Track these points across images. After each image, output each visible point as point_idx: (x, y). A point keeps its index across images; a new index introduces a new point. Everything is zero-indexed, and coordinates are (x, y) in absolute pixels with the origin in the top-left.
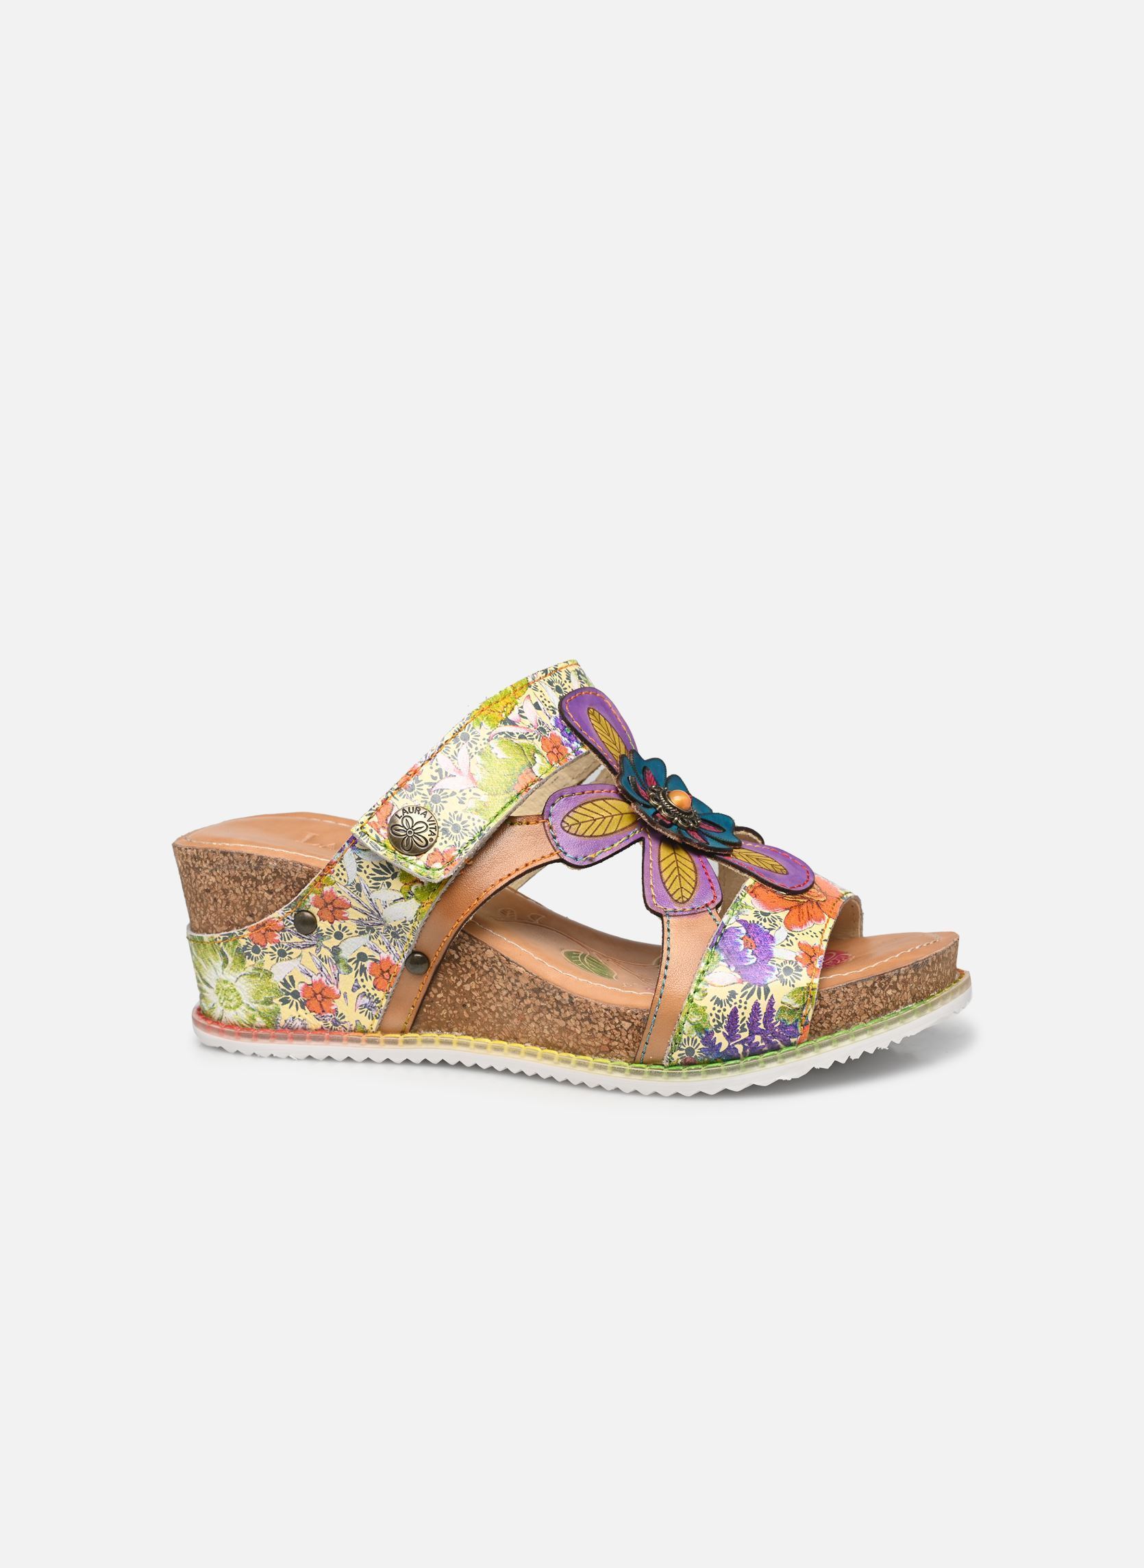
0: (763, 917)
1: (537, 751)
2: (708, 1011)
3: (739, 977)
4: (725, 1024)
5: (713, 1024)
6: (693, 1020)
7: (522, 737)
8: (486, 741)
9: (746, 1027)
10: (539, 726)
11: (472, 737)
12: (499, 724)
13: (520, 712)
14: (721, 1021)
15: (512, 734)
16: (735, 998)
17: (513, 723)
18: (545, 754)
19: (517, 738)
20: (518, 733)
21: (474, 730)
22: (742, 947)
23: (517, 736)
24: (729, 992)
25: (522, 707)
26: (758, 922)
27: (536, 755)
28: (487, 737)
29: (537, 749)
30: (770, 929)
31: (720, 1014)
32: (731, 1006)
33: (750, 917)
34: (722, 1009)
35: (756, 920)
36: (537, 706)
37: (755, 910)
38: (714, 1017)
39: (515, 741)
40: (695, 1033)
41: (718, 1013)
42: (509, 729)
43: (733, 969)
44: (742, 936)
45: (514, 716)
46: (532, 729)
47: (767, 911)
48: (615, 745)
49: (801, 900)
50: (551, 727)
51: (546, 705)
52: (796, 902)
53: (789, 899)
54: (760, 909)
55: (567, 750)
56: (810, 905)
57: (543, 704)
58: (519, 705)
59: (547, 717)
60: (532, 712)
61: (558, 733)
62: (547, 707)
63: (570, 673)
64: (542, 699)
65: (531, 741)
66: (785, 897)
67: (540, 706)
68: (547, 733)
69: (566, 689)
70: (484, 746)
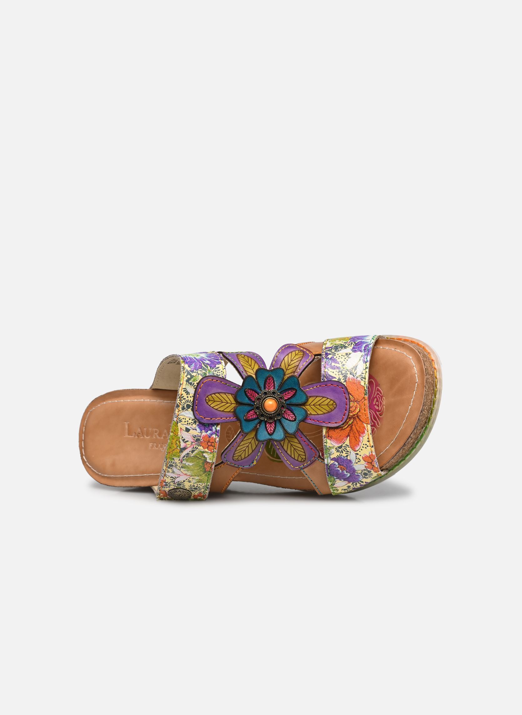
0: (340, 450)
1: (204, 452)
3: (347, 482)
7: (193, 451)
8: (180, 463)
10: (195, 439)
11: (174, 464)
12: (180, 454)
13: (183, 440)
15: (188, 454)
17: (185, 449)
18: (206, 450)
19: (191, 454)
20: (190, 451)
21: (173, 462)
22: (341, 471)
23: (191, 453)
24: (347, 486)
25: (182, 437)
26: (340, 455)
27: (204, 454)
28: (180, 462)
29: (202, 451)
30: (347, 456)
33: (335, 454)
35: (338, 454)
36: (187, 430)
37: (335, 447)
39: (192, 456)
42: (185, 452)
43: (343, 480)
44: (338, 466)
45: (183, 445)
46: (193, 444)
47: (340, 445)
48: (228, 403)
49: (350, 422)
50: (200, 434)
51: (190, 424)
52: (349, 427)
53: (346, 427)
54: (337, 445)
55: (213, 437)
56: (355, 422)
57: (189, 424)
58: (181, 438)
59: (195, 430)
60: (187, 436)
61: (204, 434)
62: (191, 424)
63: (186, 388)
64: (186, 422)
65: (197, 449)
66: (343, 427)
67: (188, 427)
68: (200, 439)
69: (190, 401)
70: (181, 465)
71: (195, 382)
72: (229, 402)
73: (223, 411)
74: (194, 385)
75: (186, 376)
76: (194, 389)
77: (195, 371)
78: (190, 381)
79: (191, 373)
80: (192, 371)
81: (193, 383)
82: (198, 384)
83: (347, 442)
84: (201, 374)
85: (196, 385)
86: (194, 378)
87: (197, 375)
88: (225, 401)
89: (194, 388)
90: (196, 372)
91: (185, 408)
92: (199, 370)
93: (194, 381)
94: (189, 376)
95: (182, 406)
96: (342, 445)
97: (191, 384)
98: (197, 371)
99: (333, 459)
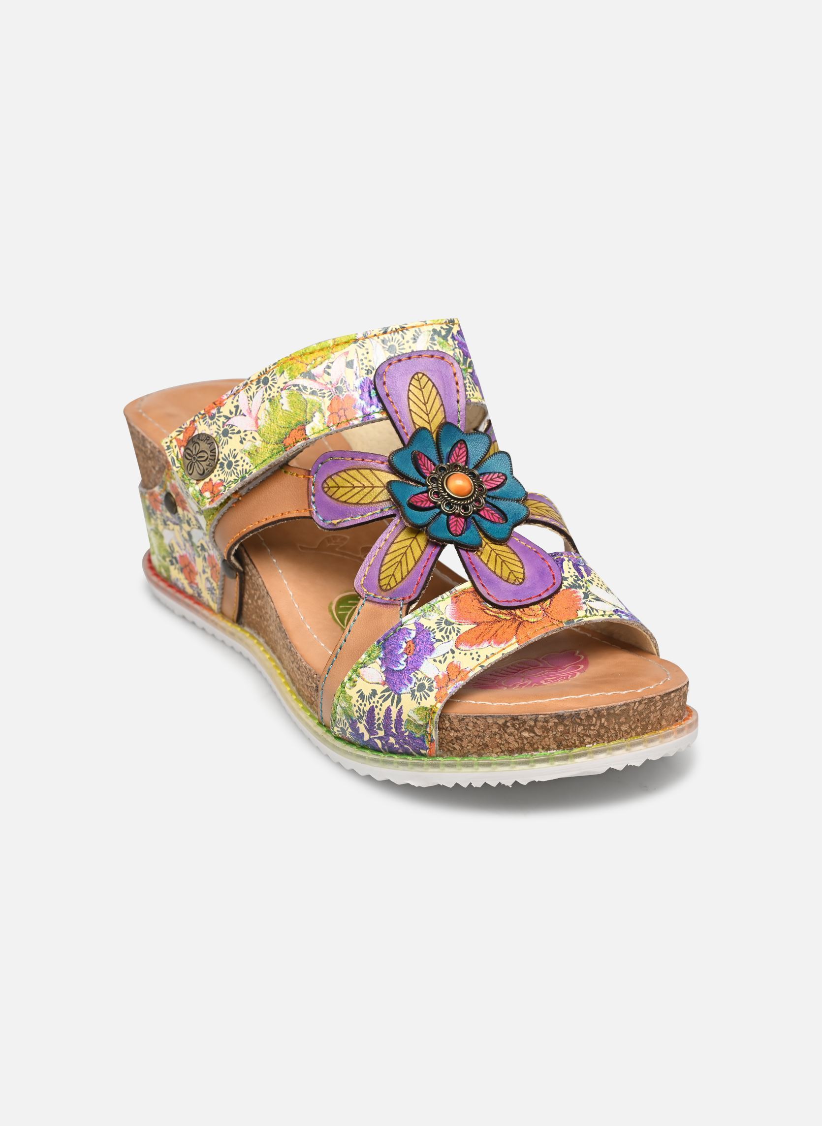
0: (443, 625)
1: (320, 410)
2: (353, 701)
3: (385, 679)
4: (364, 718)
5: (357, 714)
6: (343, 705)
7: (313, 393)
8: (279, 390)
9: (381, 726)
10: (339, 385)
11: (271, 382)
12: (299, 376)
13: (329, 367)
14: (362, 713)
15: (305, 388)
16: (374, 697)
17: (312, 377)
18: (327, 414)
19: (308, 393)
20: (311, 389)
21: (275, 377)
22: (402, 651)
23: (309, 391)
24: (372, 690)
25: (332, 363)
26: (434, 629)
27: (317, 414)
28: (282, 386)
29: (322, 408)
30: (438, 640)
31: (361, 708)
32: (370, 703)
33: (429, 622)
34: (363, 704)
35: (435, 626)
36: (351, 364)
37: (442, 616)
38: (357, 708)
39: (304, 396)
40: (344, 717)
41: (360, 706)
42: (306, 382)
43: (383, 669)
44: (408, 640)
45: (318, 370)
46: (329, 386)
47: (453, 621)
48: (427, 415)
49: (503, 617)
50: (352, 387)
51: (363, 364)
52: (495, 618)
53: (491, 613)
54: (448, 616)
55: (356, 413)
56: (509, 623)
57: (361, 363)
58: (331, 360)
59: (355, 377)
60: (338, 369)
62: (364, 366)
63: (421, 333)
64: (362, 357)
65: (321, 398)
66: (487, 609)
67: (355, 364)
68: (343, 393)
69: (403, 349)
70: (276, 394)
71: (438, 345)
72: (431, 416)
73: (411, 410)
74: (433, 346)
75: (442, 328)
76: (426, 349)
77: (456, 342)
78: (436, 337)
79: (451, 335)
80: (453, 337)
81: (436, 342)
82: (438, 351)
83: (464, 628)
84: (456, 355)
85: (435, 349)
86: (445, 342)
87: (452, 348)
88: (429, 409)
89: (428, 348)
90: (455, 344)
91: (387, 345)
92: (461, 351)
93: (440, 343)
94: (443, 333)
95: (388, 337)
96: (453, 624)
97: (433, 339)
98: (457, 346)
99: (420, 625)
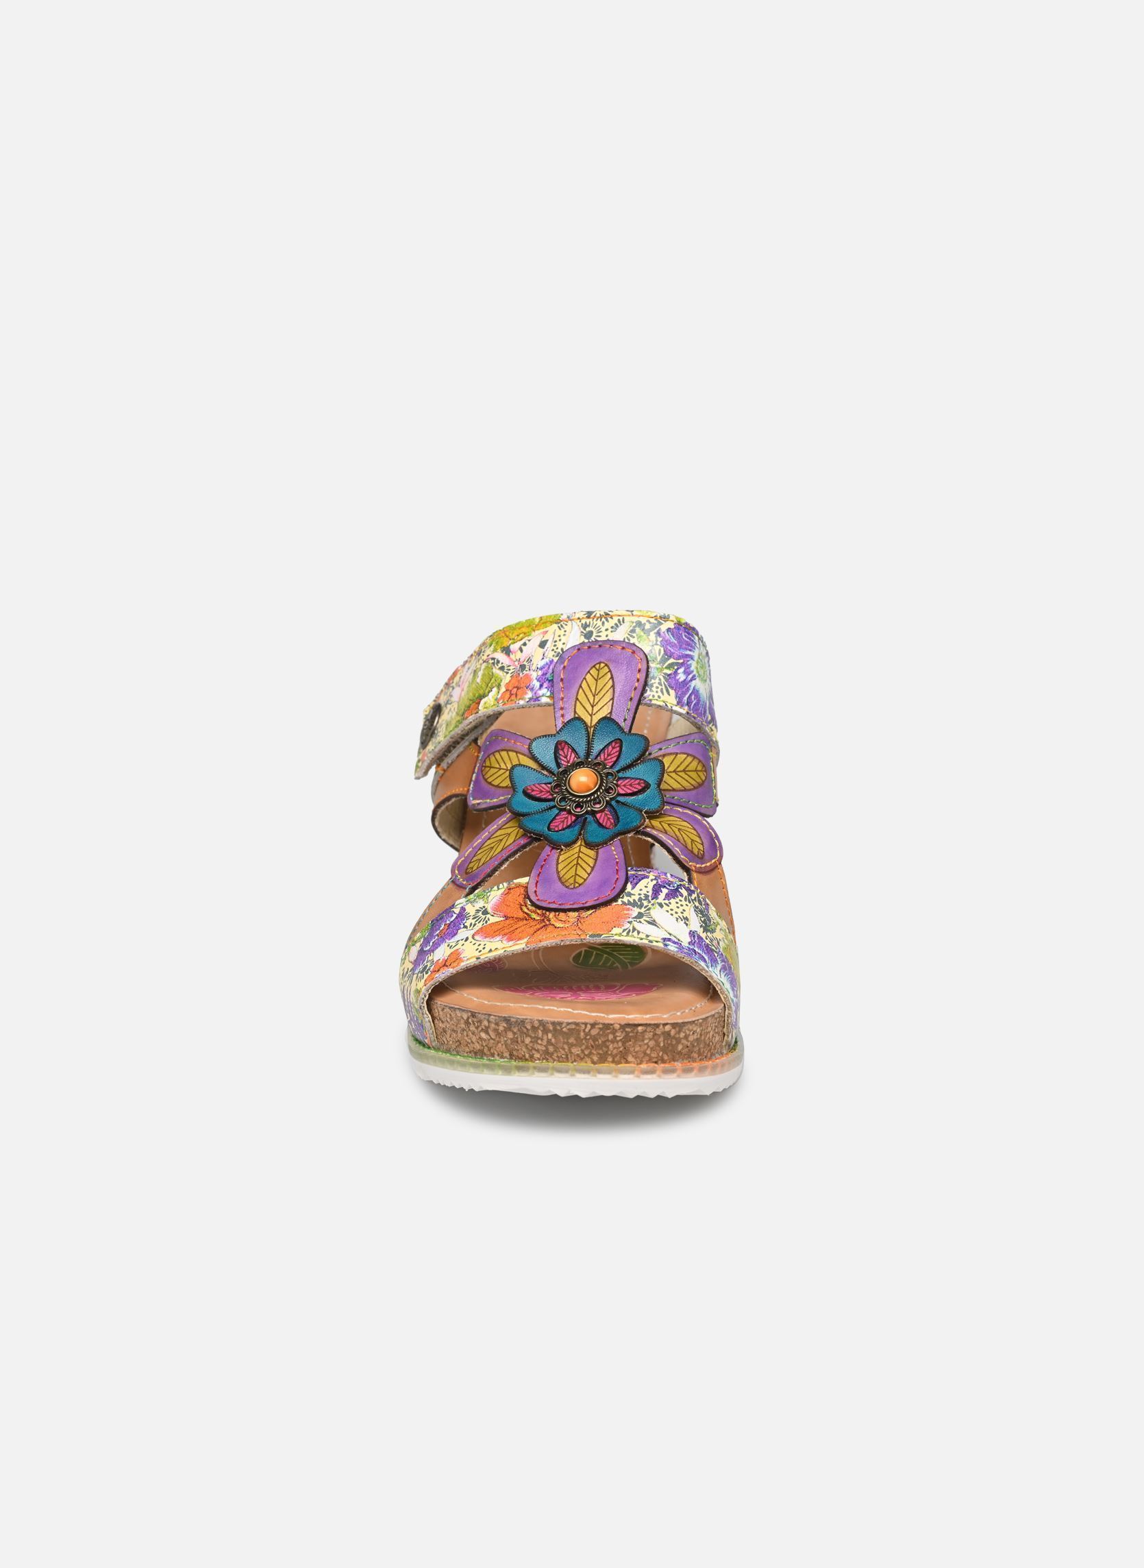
0: (479, 914)
1: (499, 686)
3: (415, 958)
7: (501, 669)
8: (482, 662)
10: (524, 663)
12: (499, 650)
13: (525, 644)
15: (498, 662)
17: (507, 652)
18: (503, 690)
19: (498, 667)
21: (485, 649)
23: (500, 665)
25: (529, 640)
26: (470, 917)
27: (495, 689)
29: (502, 684)
30: (464, 927)
33: (471, 910)
35: (472, 914)
36: (543, 644)
37: (486, 905)
39: (493, 669)
42: (501, 657)
44: (448, 922)
45: (515, 645)
46: (516, 663)
47: (490, 911)
48: (592, 707)
49: (534, 916)
50: (534, 667)
51: (555, 646)
52: (526, 915)
53: (526, 911)
54: (489, 907)
55: (526, 693)
56: (534, 923)
57: (554, 644)
58: (530, 638)
59: (542, 657)
60: (532, 648)
61: (534, 675)
62: (555, 648)
63: (624, 623)
64: (558, 639)
65: (504, 674)
66: (526, 906)
67: (549, 644)
68: (524, 672)
69: (600, 636)
70: (479, 666)
71: (636, 638)
72: (595, 709)
73: (577, 699)
74: (631, 638)
75: (648, 621)
76: (622, 640)
77: (659, 639)
78: (638, 630)
79: (656, 631)
80: (658, 634)
81: (634, 635)
82: (634, 644)
83: (494, 920)
84: (653, 651)
85: (631, 642)
86: (645, 636)
87: (650, 642)
89: (624, 639)
90: (657, 640)
91: (586, 630)
92: (662, 647)
93: (639, 637)
94: (648, 626)
95: (590, 623)
96: (488, 914)
97: (633, 631)
98: (658, 643)
99: (463, 909)
